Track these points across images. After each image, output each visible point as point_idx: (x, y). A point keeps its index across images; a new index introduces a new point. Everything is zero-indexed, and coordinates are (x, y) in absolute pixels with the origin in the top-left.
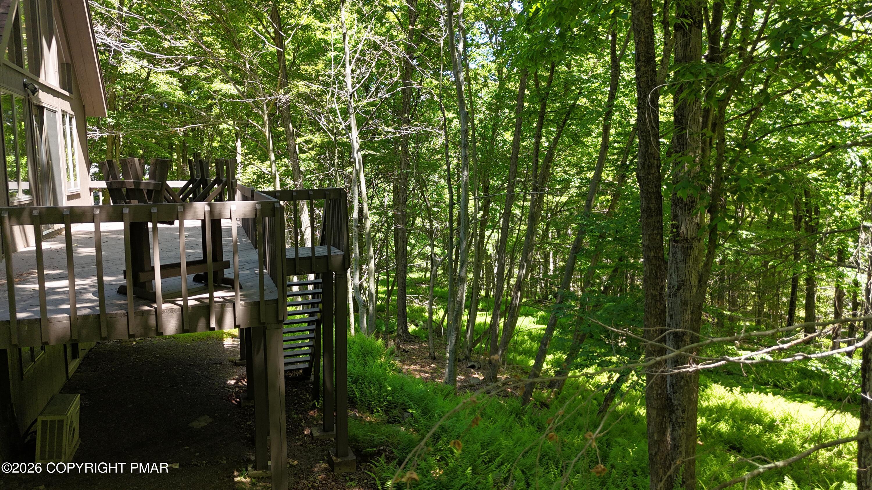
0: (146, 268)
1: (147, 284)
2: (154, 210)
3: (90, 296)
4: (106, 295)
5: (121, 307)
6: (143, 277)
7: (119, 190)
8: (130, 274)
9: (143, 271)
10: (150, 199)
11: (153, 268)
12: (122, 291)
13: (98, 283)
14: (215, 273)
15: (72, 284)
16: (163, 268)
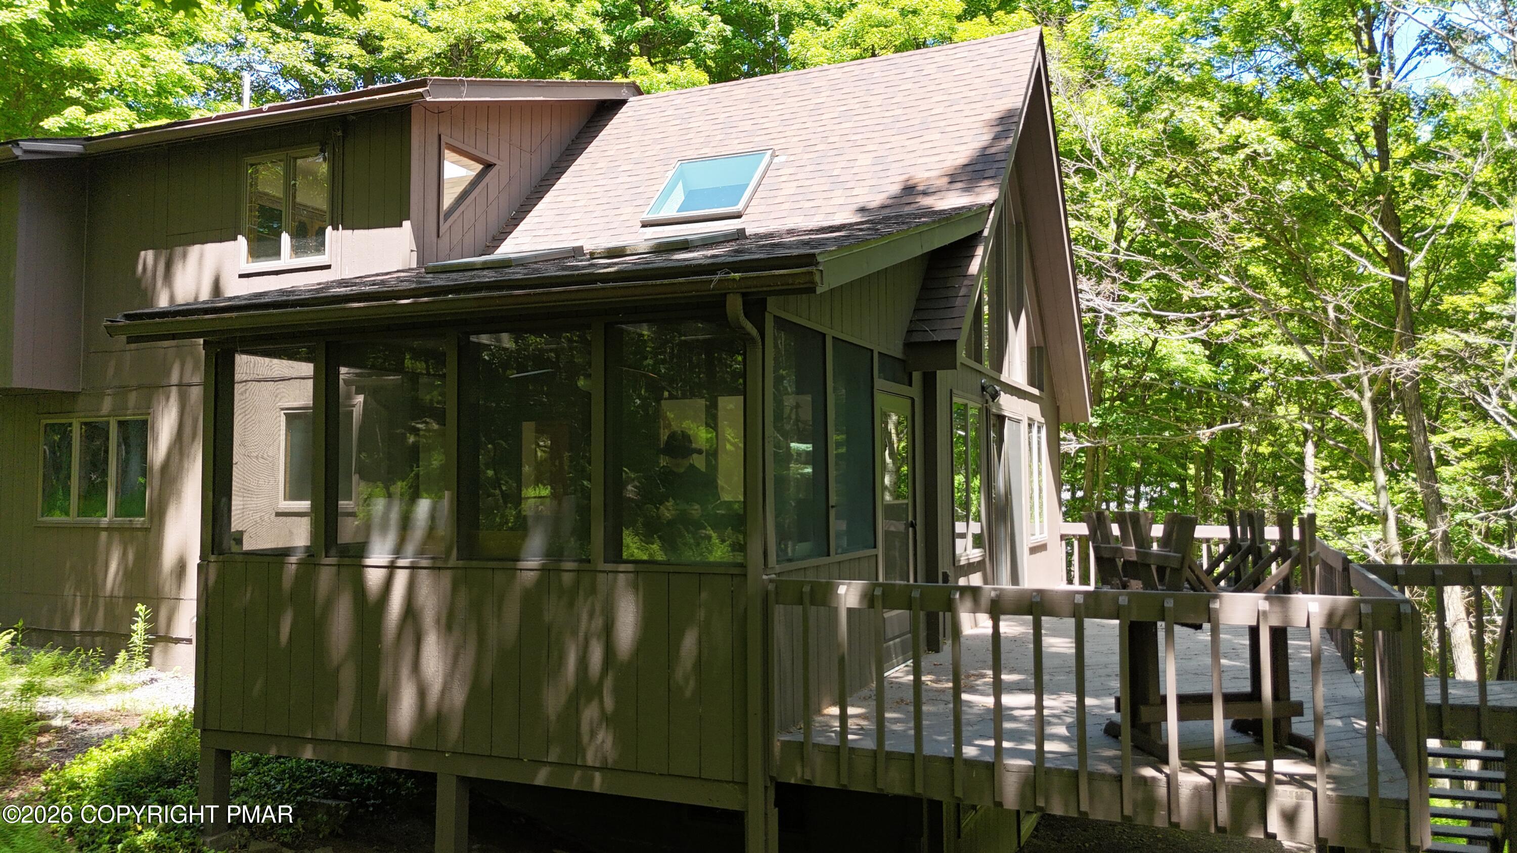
0: (1152, 698)
1: (1152, 727)
2: (1169, 604)
3: (1062, 730)
4: (1088, 734)
5: (1108, 760)
6: (1146, 714)
7: (1112, 561)
8: (1126, 705)
9: (1146, 702)
10: (1161, 579)
11: (1164, 699)
12: (1112, 730)
13: (1077, 708)
14: (1276, 722)
15: (1039, 706)
16: (1182, 700)
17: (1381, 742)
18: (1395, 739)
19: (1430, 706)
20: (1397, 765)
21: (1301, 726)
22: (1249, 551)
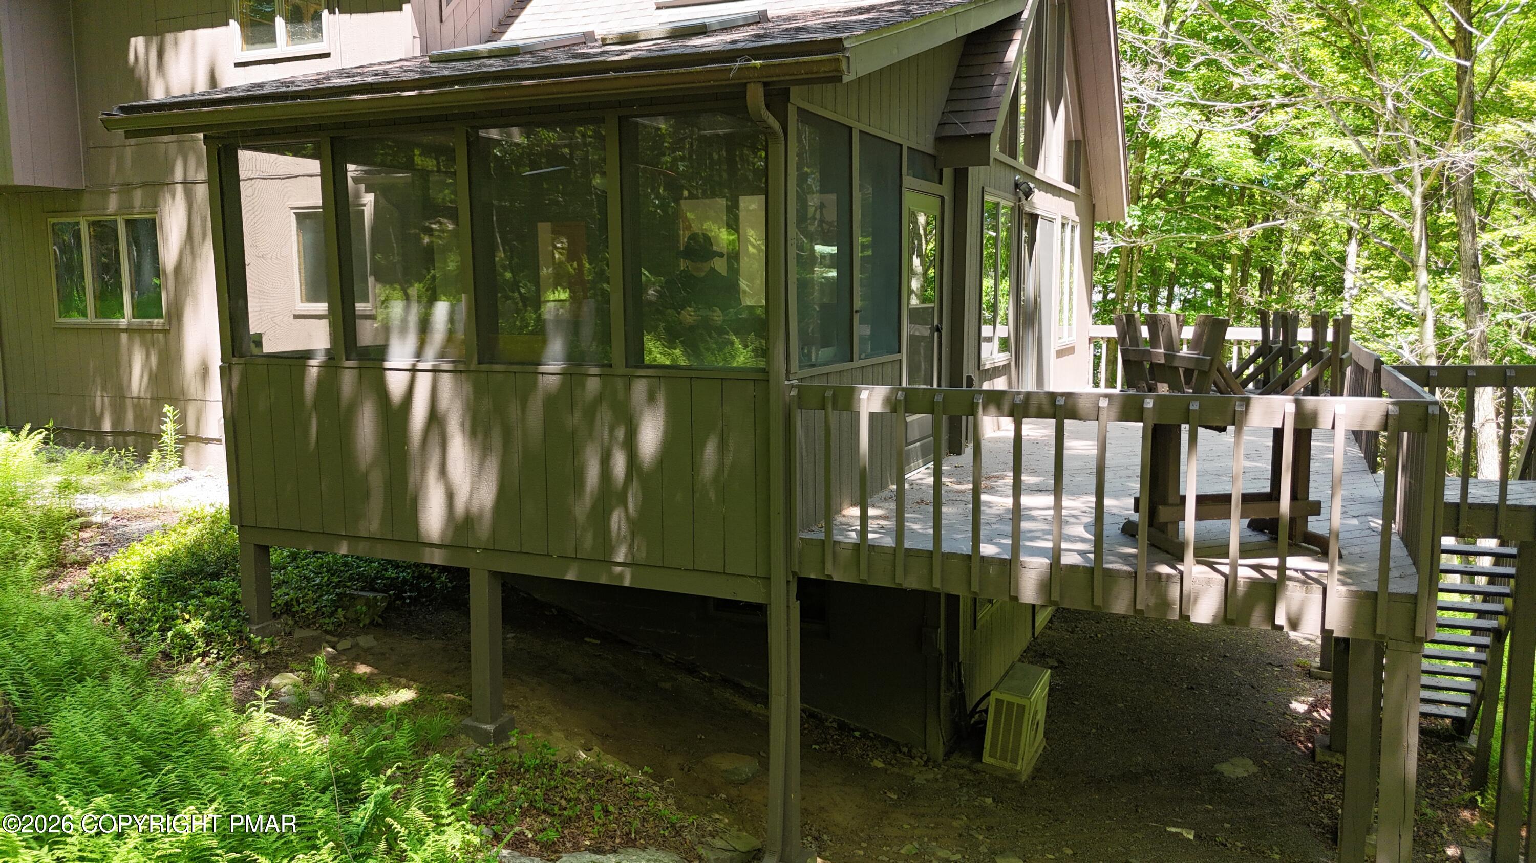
0: (1172, 499)
1: (1170, 526)
2: (1195, 406)
3: (1080, 531)
4: (1105, 533)
5: (1125, 558)
6: (1164, 513)
7: (1140, 364)
8: (1144, 505)
9: (1165, 503)
10: (1188, 382)
11: (1183, 499)
12: (1129, 530)
13: (1096, 509)
14: (1292, 520)
15: (1058, 506)
16: (1201, 500)
17: (1395, 539)
18: (1408, 538)
19: (1448, 505)
20: (1409, 561)
21: (1315, 525)
22: (1280, 352)
